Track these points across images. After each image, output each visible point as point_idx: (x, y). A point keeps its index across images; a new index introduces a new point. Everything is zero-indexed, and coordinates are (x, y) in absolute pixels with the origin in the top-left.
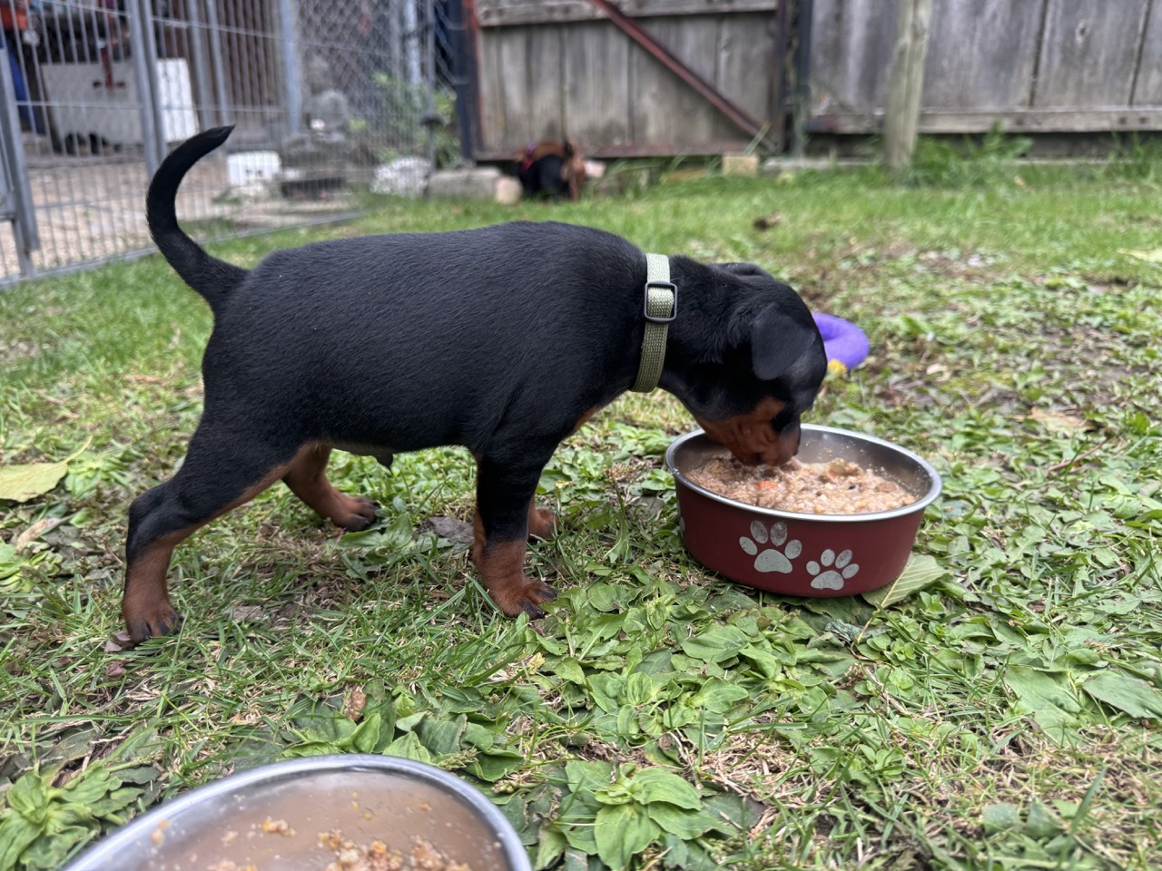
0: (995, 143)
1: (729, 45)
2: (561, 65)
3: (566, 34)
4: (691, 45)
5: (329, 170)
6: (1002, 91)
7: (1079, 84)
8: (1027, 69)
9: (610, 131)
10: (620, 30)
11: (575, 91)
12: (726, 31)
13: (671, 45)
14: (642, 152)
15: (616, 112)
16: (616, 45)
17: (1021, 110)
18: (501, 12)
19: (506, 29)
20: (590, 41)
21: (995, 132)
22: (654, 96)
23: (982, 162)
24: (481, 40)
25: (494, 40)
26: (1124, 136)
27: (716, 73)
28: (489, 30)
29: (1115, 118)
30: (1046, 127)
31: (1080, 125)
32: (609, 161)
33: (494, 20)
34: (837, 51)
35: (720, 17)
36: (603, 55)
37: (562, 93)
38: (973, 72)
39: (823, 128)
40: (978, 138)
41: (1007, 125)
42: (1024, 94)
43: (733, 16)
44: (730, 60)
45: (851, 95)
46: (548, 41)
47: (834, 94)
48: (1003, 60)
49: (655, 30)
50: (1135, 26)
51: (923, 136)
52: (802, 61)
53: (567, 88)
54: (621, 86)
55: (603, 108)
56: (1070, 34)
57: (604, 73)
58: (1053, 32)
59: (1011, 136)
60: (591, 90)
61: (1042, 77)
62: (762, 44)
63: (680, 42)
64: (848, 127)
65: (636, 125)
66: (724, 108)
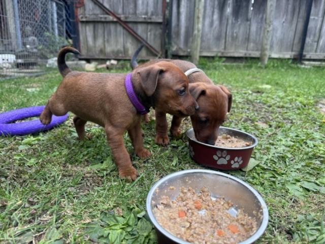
0: (217, 59)
1: (150, 31)
2: (104, 33)
3: (105, 25)
4: (140, 30)
5: (32, 60)
6: (218, 46)
7: (235, 45)
8: (223, 41)
9: (118, 52)
10: (121, 25)
11: (108, 41)
12: (150, 27)
13: (135, 30)
14: (128, 58)
15: (120, 47)
16: (120, 29)
17: (223, 51)
18: (86, 17)
19: (87, 22)
20: (112, 27)
21: (217, 56)
22: (130, 43)
23: (214, 64)
24: (80, 25)
25: (84, 25)
26: (246, 58)
27: (147, 38)
28: (82, 22)
29: (244, 54)
30: (229, 55)
31: (236, 55)
32: (118, 60)
33: (84, 20)
34: (178, 34)
35: (148, 23)
36: (116, 31)
37: (104, 41)
38: (211, 41)
39: (175, 54)
40: (213, 57)
41: (219, 54)
42: (223, 47)
43: (151, 23)
44: (151, 34)
45: (182, 46)
46: (100, 26)
47: (178, 45)
48: (218, 38)
49: (130, 25)
50: (247, 32)
51: (201, 57)
52: (169, 36)
53: (106, 39)
54: (121, 40)
55: (116, 45)
56: (233, 33)
57: (116, 36)
58: (229, 32)
59: (221, 57)
60: (112, 41)
61: (227, 43)
62: (159, 31)
63: (137, 29)
64: (181, 54)
65: (125, 51)
66: (150, 48)
